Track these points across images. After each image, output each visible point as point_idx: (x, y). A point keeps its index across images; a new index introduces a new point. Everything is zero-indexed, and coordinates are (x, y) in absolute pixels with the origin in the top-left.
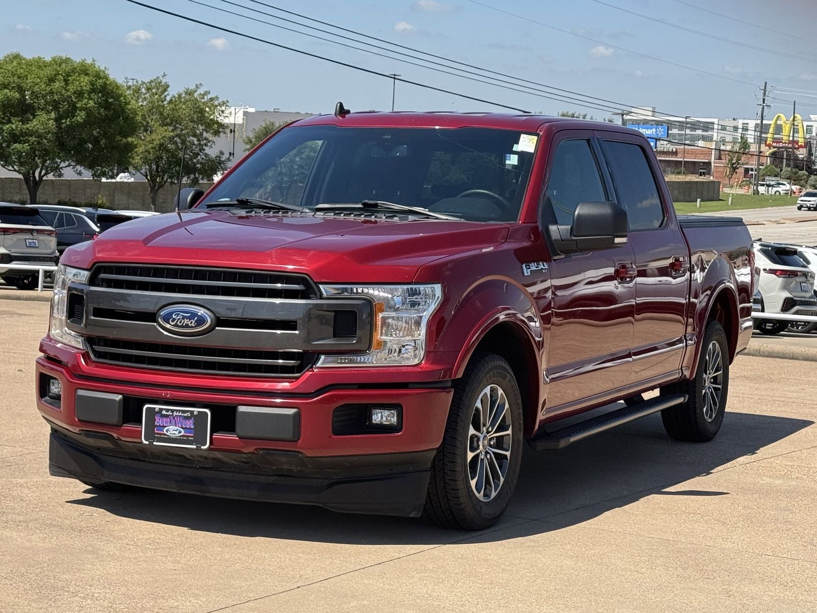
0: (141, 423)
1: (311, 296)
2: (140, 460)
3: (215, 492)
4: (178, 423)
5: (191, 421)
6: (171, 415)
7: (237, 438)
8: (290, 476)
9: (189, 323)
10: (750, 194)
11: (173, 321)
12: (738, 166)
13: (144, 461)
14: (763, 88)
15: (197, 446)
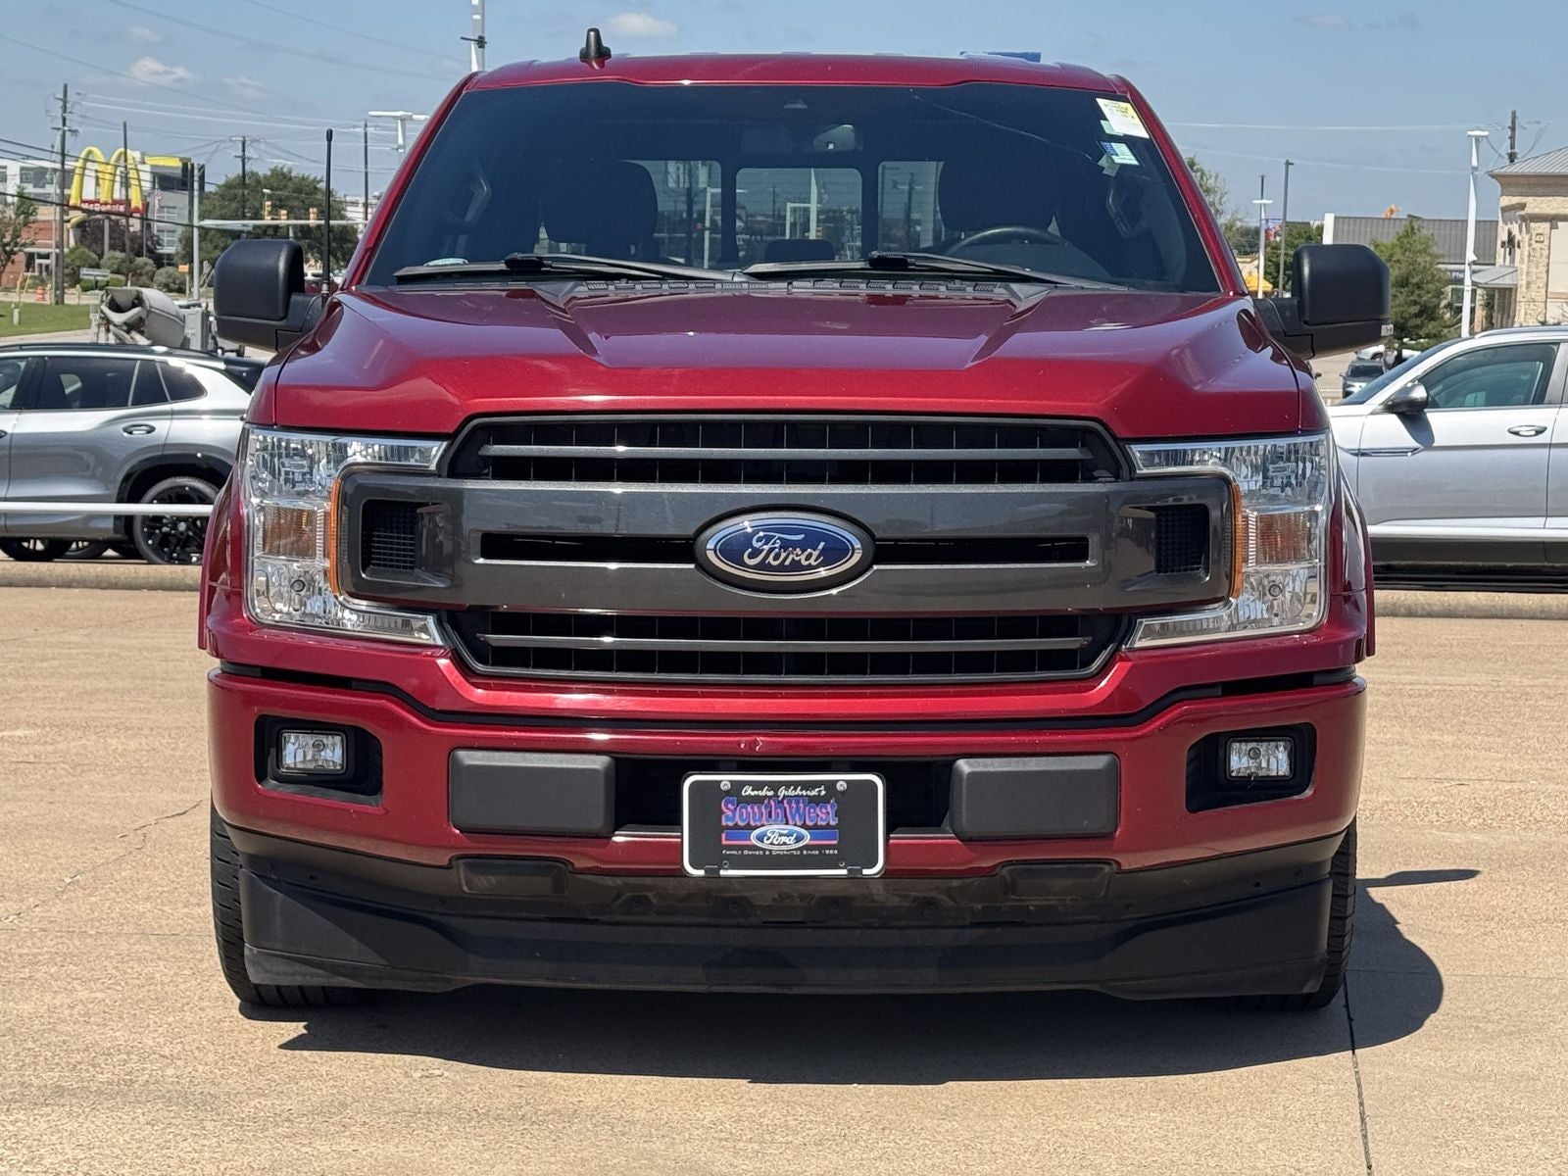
0: (679, 822)
1: (1096, 474)
2: (587, 921)
3: (820, 981)
4: (793, 817)
5: (829, 807)
6: (770, 797)
7: (958, 841)
8: (1021, 924)
9: (803, 557)
10: (48, 302)
11: (751, 556)
12: (16, 249)
13: (595, 922)
14: (61, 96)
15: (849, 871)
